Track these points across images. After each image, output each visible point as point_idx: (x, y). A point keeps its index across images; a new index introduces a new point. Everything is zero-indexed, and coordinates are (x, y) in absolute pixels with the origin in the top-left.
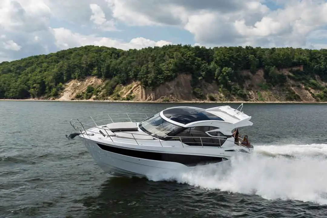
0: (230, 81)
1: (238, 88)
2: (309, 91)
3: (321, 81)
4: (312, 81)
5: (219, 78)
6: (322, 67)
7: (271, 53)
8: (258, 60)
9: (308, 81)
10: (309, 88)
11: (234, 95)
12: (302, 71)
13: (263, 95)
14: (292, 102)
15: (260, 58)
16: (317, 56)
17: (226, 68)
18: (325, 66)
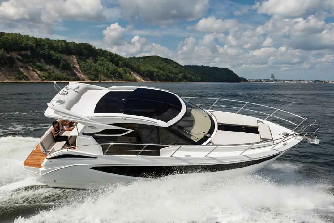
2: (36, 72)
3: (46, 64)
4: (38, 64)
6: (46, 53)
9: (34, 64)
10: (36, 70)
12: (29, 55)
14: (20, 81)
16: (42, 44)
18: (49, 52)
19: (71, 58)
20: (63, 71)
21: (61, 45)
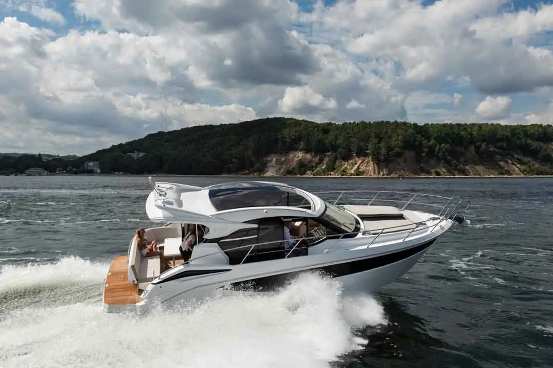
0: (449, 157)
1: (457, 164)
3: (523, 156)
5: (439, 155)
10: (515, 163)
11: (455, 170)
14: (503, 176)
17: (444, 145)
18: (526, 142)
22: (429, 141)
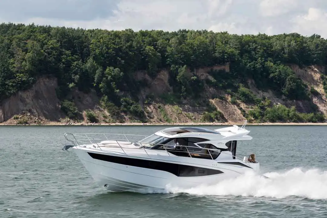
0: (118, 91)
1: (131, 101)
2: (238, 105)
3: (256, 90)
5: (100, 85)
6: (259, 66)
7: (180, 43)
8: (160, 54)
9: (236, 89)
10: (238, 101)
11: (125, 112)
12: (227, 73)
13: (168, 113)
15: (163, 51)
17: (112, 68)
18: (263, 64)
19: (310, 72)
20: (289, 102)
21: (289, 46)
22: (84, 62)
